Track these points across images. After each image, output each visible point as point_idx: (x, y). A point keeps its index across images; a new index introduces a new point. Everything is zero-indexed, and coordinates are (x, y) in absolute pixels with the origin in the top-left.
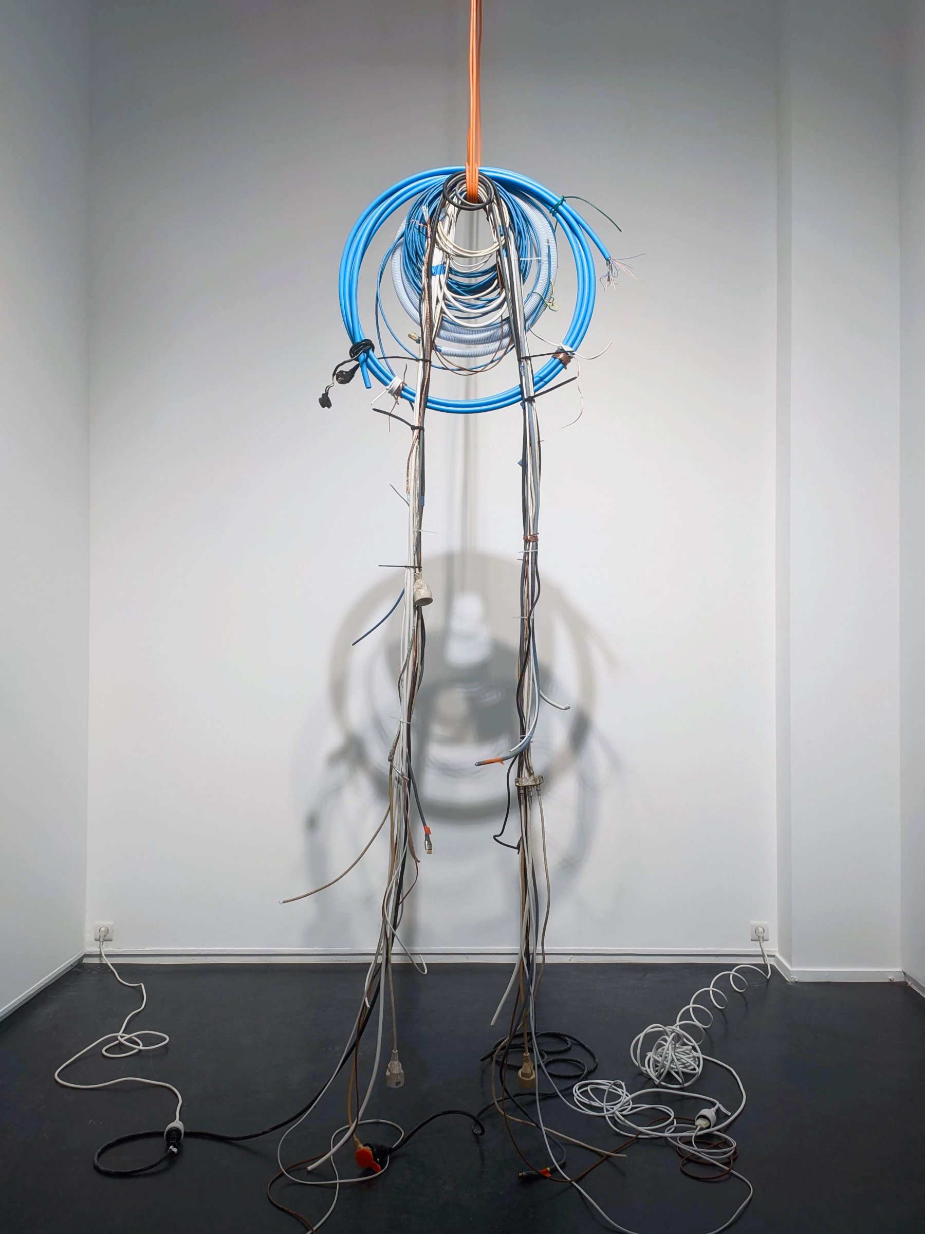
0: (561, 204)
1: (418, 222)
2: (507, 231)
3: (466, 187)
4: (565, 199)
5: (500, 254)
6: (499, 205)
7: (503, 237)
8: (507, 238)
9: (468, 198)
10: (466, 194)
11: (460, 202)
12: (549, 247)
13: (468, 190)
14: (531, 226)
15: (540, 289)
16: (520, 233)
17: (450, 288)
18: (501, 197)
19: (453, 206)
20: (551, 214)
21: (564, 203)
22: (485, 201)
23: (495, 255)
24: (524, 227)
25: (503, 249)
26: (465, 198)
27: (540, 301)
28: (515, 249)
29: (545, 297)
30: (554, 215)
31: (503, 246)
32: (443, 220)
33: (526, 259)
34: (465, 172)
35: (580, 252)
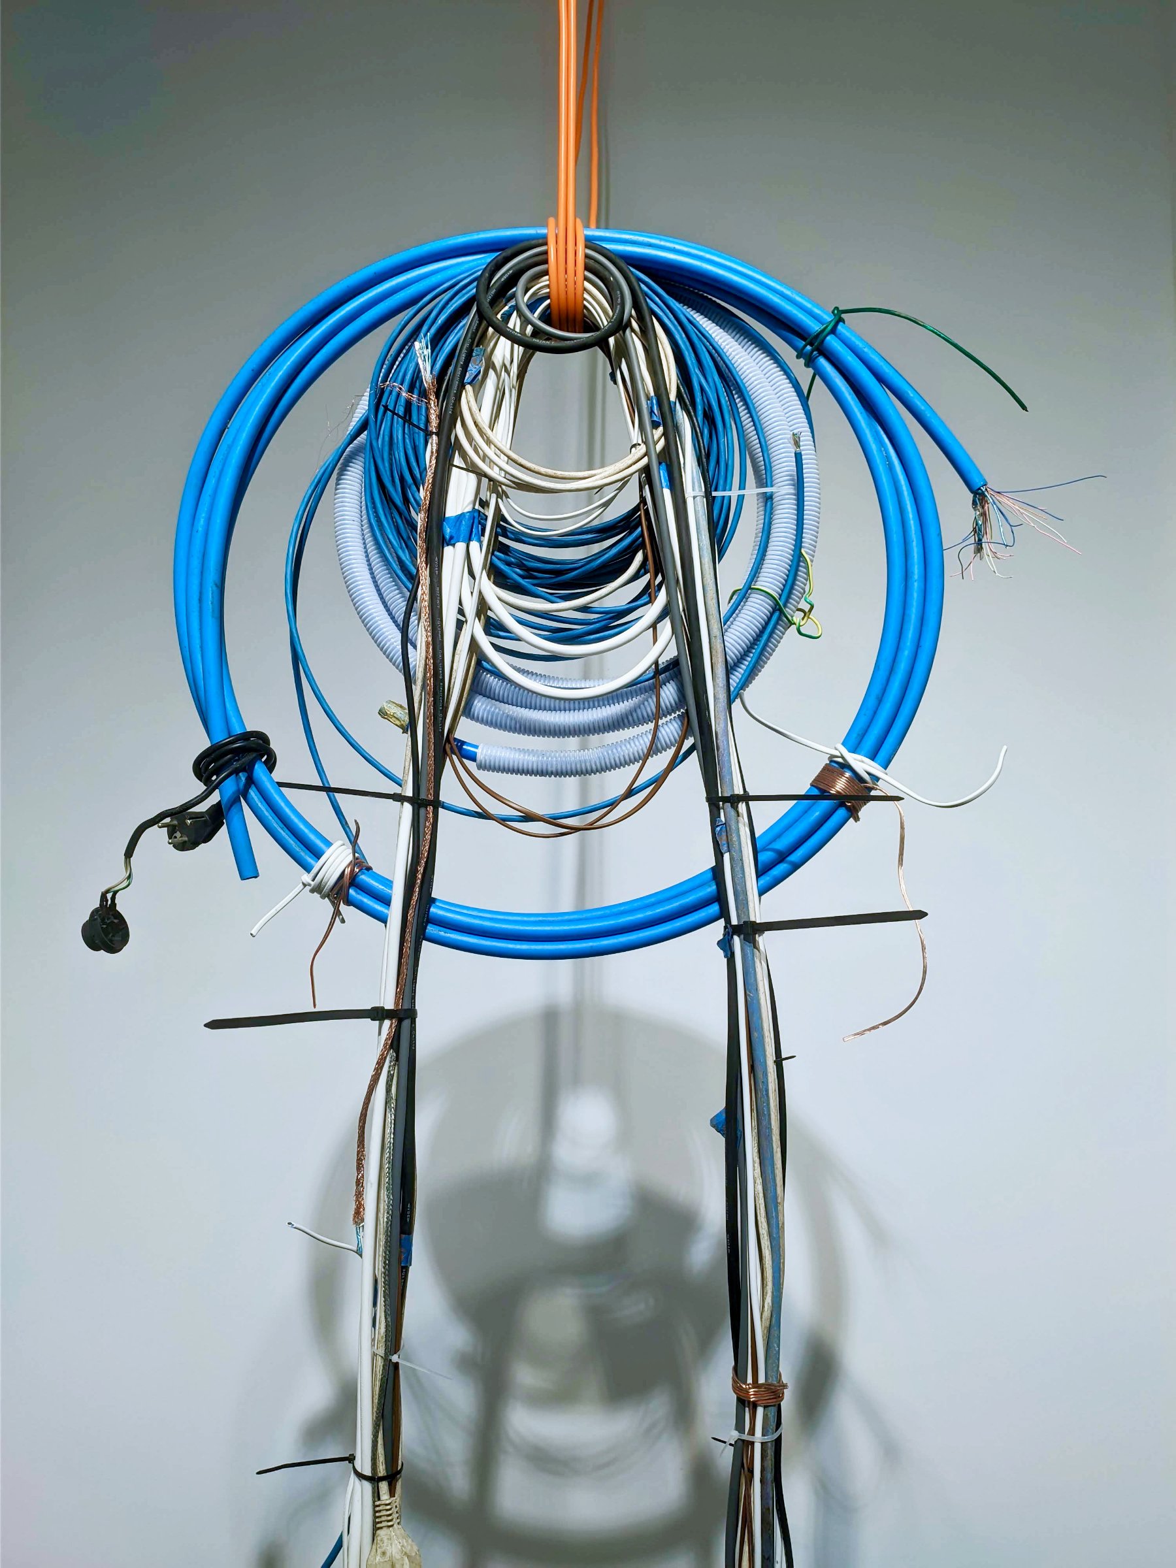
0: (833, 331)
1: (405, 388)
2: (672, 411)
3: (548, 286)
4: (843, 316)
5: (649, 481)
6: (646, 335)
7: (661, 429)
8: (672, 432)
9: (555, 317)
10: (549, 306)
11: (529, 329)
12: (798, 457)
13: (554, 295)
14: (744, 400)
15: (771, 580)
16: (709, 417)
17: (499, 578)
18: (653, 313)
19: (509, 343)
20: (802, 361)
21: (840, 327)
22: (606, 323)
23: (634, 483)
24: (723, 401)
25: (660, 463)
26: (546, 317)
27: (772, 614)
28: (695, 464)
29: (787, 601)
30: (810, 362)
31: (659, 455)
32: (478, 383)
33: (726, 494)
34: (546, 244)
35: (891, 468)
